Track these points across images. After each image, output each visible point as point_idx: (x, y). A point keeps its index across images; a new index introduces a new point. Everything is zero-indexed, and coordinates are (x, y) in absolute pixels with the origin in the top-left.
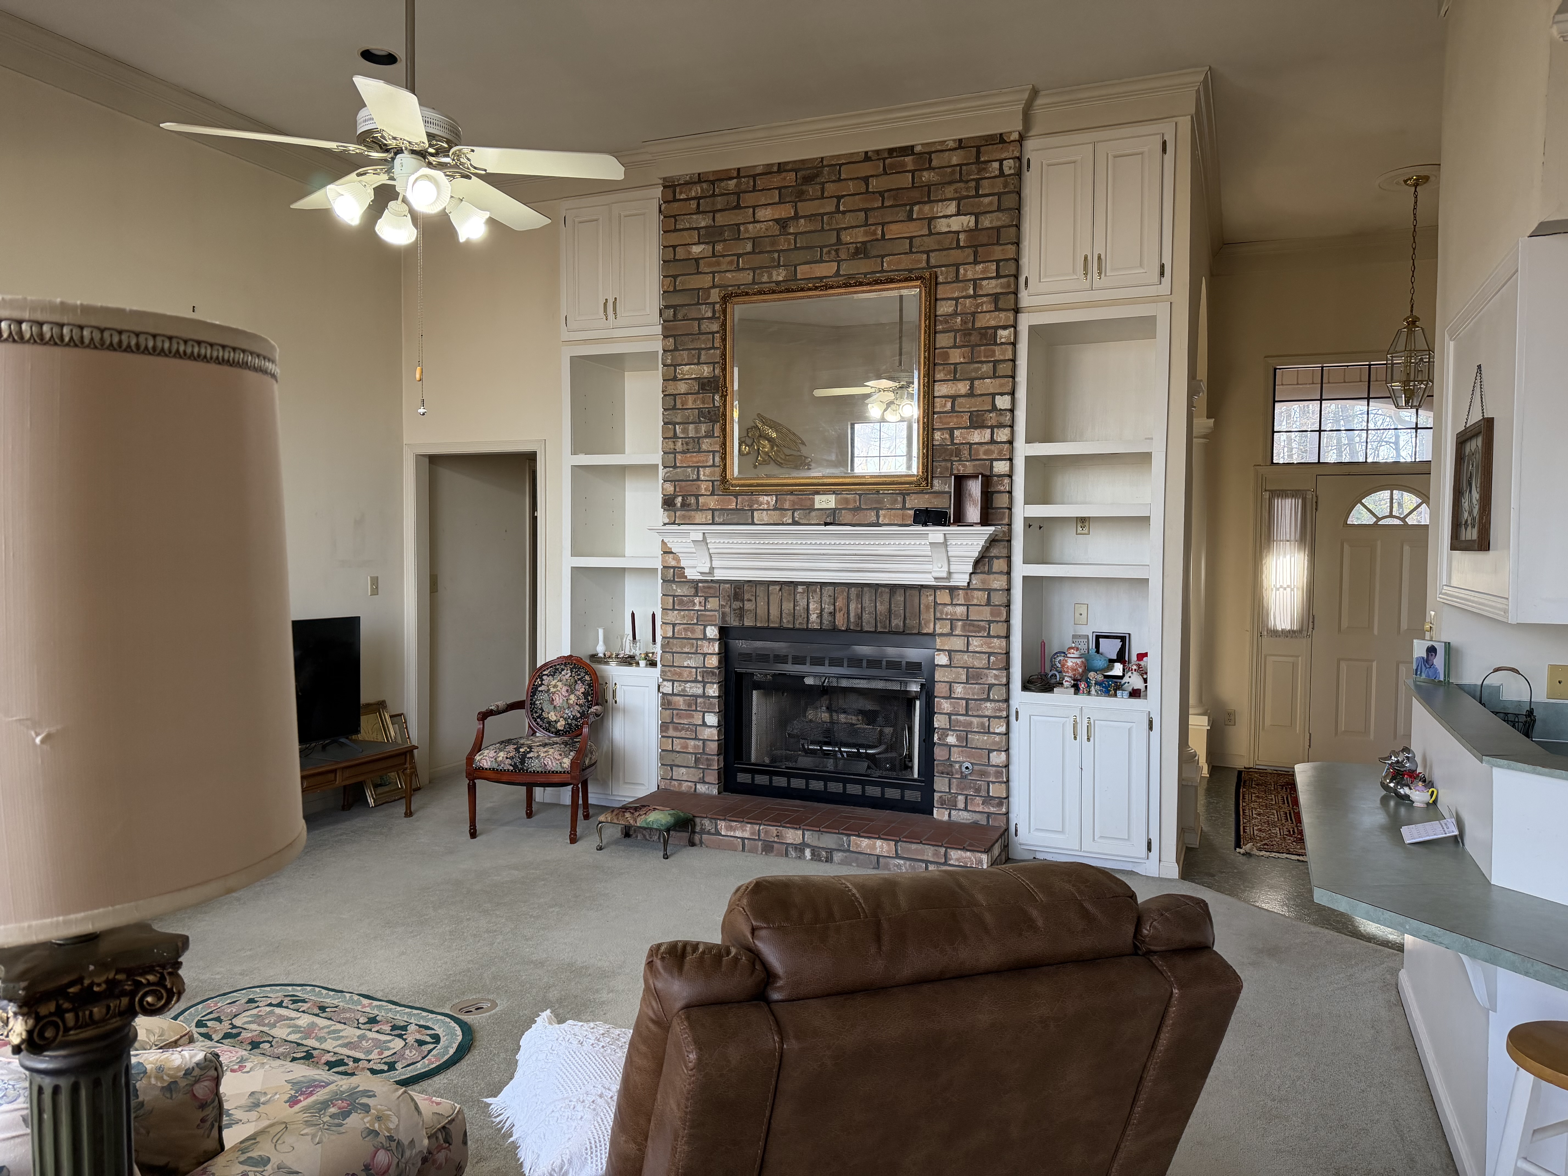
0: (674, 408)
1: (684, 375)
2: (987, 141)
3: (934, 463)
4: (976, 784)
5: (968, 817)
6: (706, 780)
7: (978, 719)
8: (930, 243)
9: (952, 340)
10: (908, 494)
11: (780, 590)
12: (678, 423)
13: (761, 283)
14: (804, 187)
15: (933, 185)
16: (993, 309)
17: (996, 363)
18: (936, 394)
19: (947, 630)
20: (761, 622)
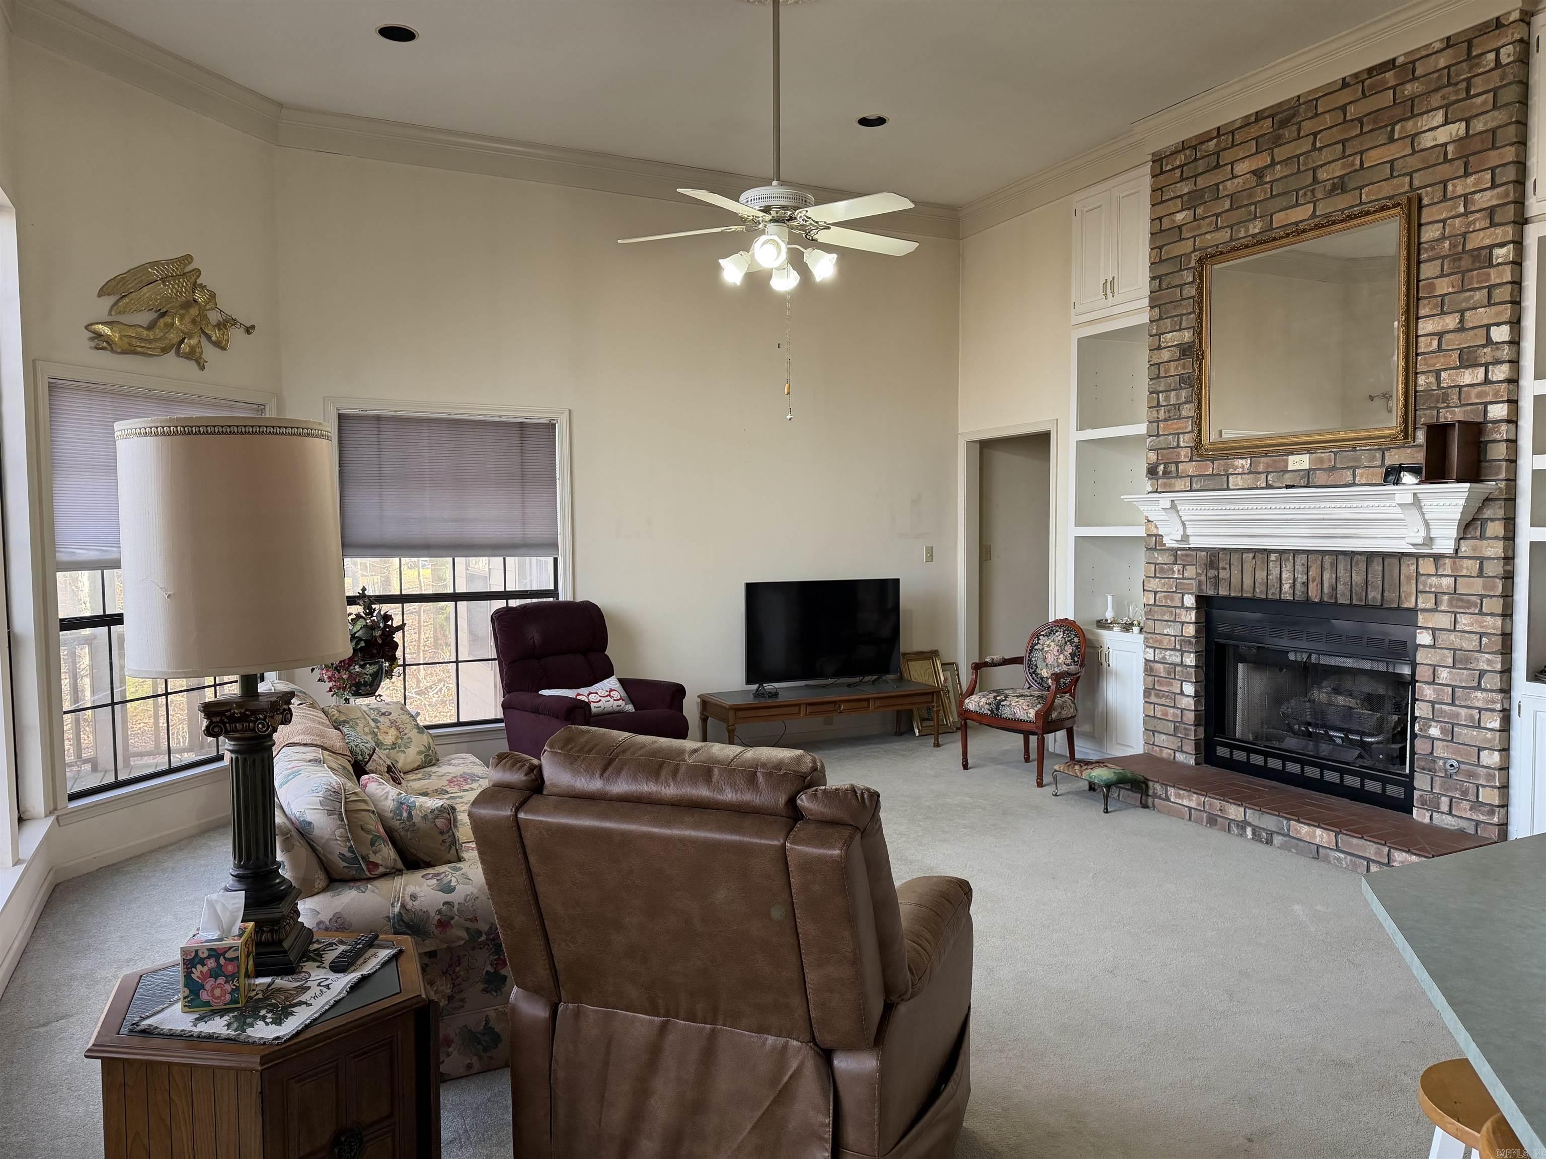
0: (1158, 377)
1: (1167, 342)
2: (1481, 31)
3: (1418, 412)
4: (1463, 786)
5: (1453, 823)
6: (1184, 749)
7: (1466, 710)
8: (1414, 162)
9: (1439, 269)
10: (1389, 449)
11: (1254, 557)
12: (1161, 392)
13: (1239, 239)
14: (1281, 131)
15: (1417, 97)
16: (1488, 225)
17: (1490, 288)
18: (1420, 332)
19: (1430, 605)
20: (1235, 592)
